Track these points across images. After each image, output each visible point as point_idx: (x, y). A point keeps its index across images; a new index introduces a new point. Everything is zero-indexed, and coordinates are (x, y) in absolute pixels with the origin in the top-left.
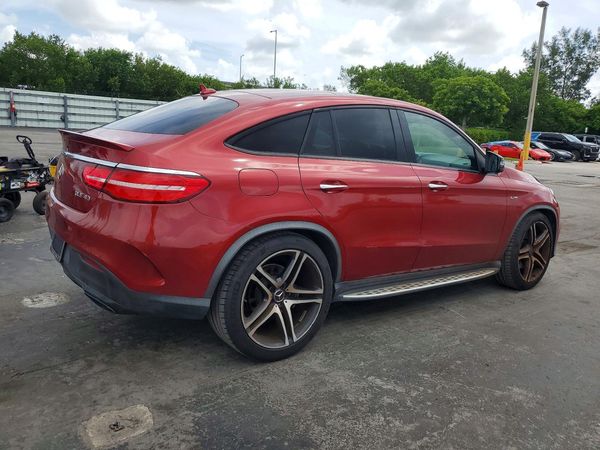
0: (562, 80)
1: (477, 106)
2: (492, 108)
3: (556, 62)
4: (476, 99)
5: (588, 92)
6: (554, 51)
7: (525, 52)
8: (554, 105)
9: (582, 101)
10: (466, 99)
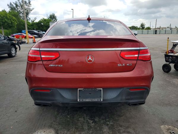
0: (21, 14)
1: (7, 22)
2: (12, 23)
3: (18, 9)
4: (6, 20)
5: (30, 18)
6: (17, 5)
7: (8, 5)
8: (22, 22)
9: (29, 21)
10: (2, 20)
